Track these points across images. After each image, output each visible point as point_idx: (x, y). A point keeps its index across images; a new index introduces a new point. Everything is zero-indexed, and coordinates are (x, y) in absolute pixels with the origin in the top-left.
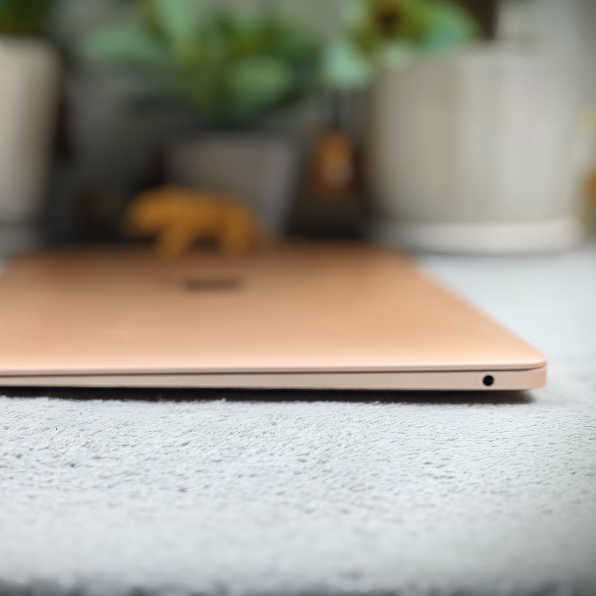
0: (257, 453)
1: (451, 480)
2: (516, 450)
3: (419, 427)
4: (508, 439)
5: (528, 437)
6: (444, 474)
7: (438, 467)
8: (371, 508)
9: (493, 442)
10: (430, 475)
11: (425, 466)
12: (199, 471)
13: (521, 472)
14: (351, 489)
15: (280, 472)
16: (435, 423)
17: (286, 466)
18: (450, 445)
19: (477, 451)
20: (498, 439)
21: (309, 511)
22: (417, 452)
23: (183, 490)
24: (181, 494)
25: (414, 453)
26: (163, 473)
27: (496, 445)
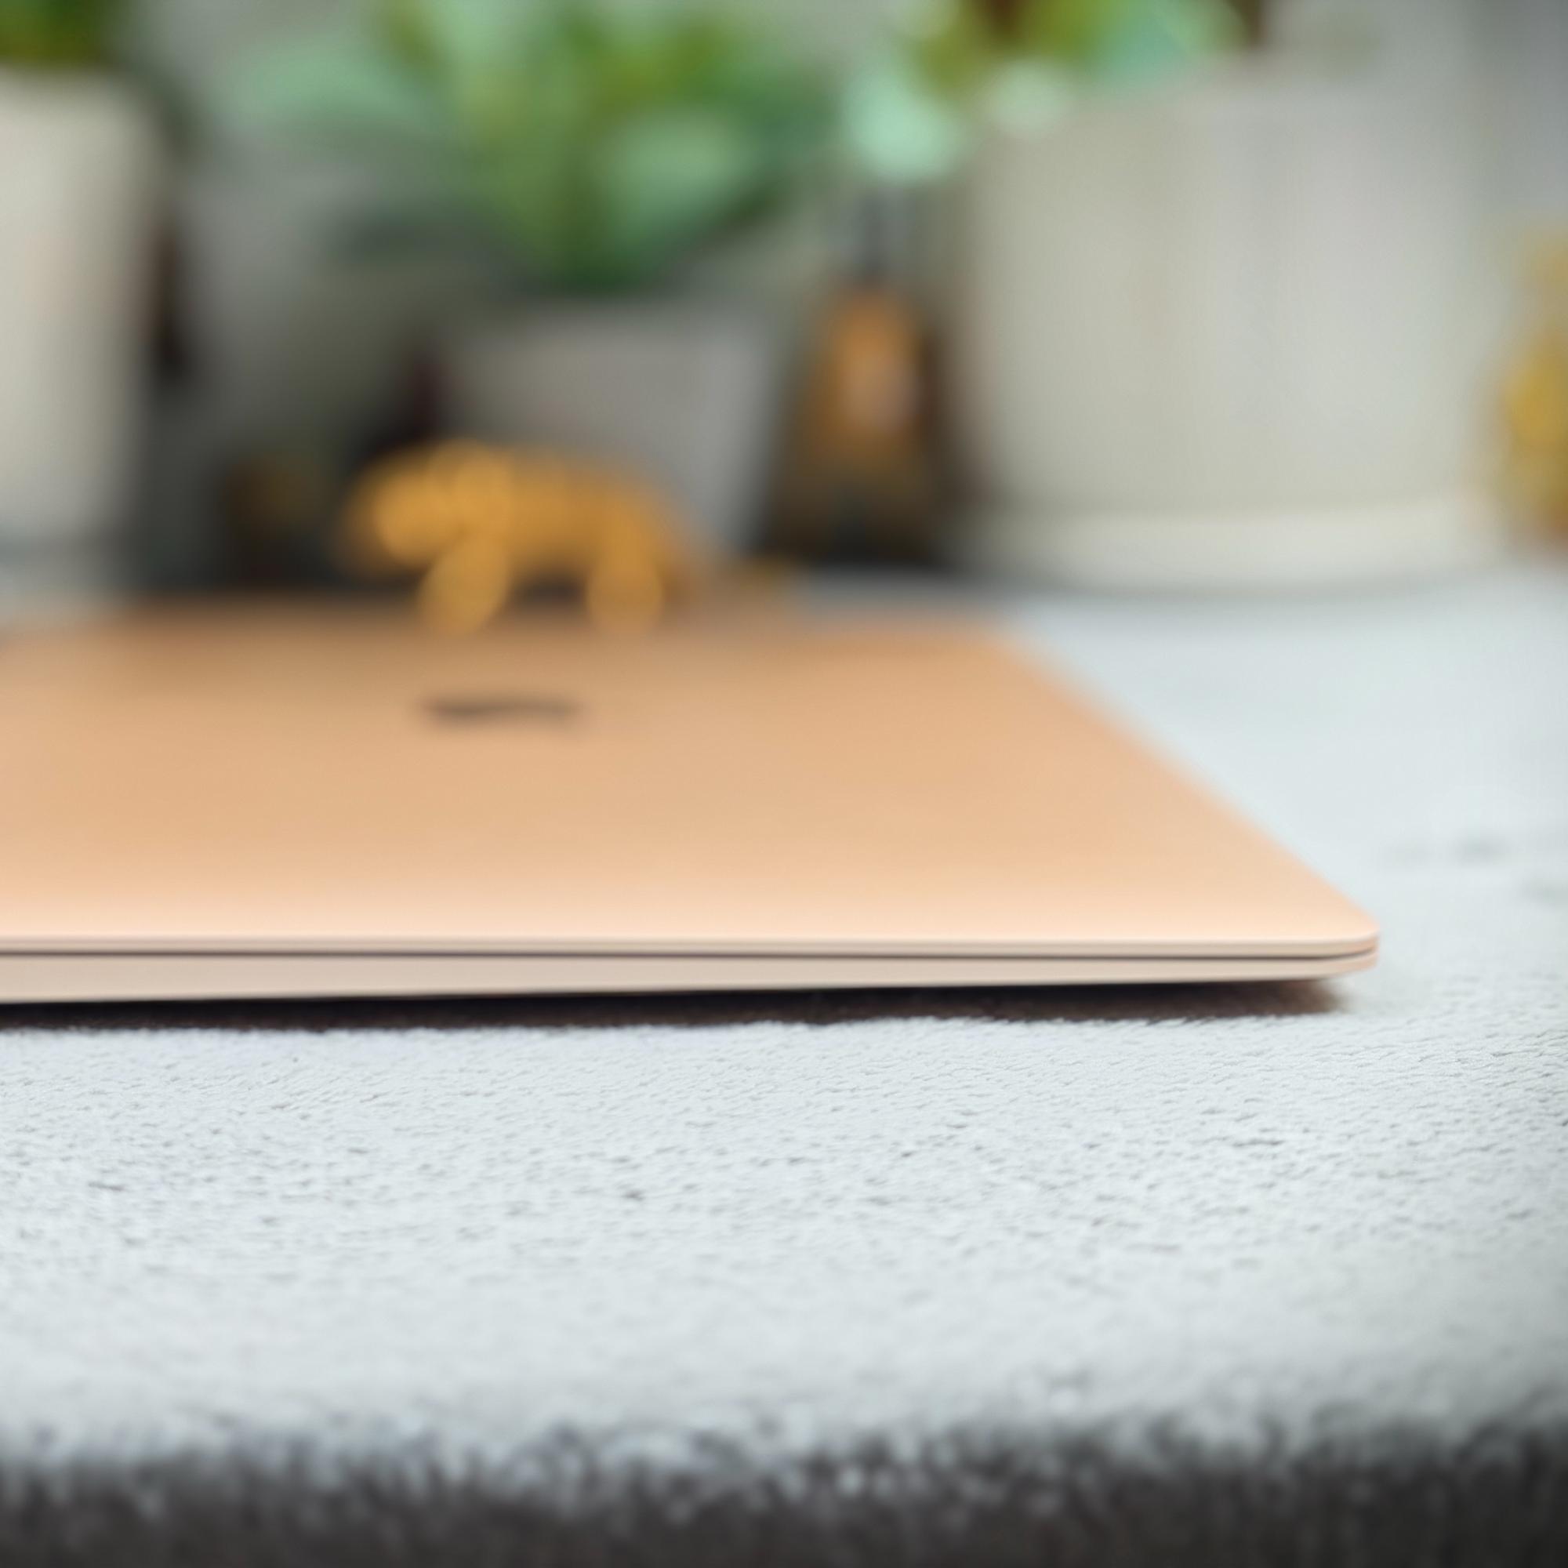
1: (1276, 1149)
2: (1415, 1072)
4: (1393, 1046)
5: (1438, 1041)
6: (1257, 1135)
8: (1097, 1222)
9: (1357, 1056)
10: (1224, 1139)
11: (1207, 1117)
13: (1440, 1124)
18: (1255, 1066)
19: (1324, 1078)
20: (1367, 1048)
22: (1179, 1085)
23: (634, 1196)
24: (631, 1205)
25: (1175, 1089)
26: (576, 1157)
27: (1366, 1062)
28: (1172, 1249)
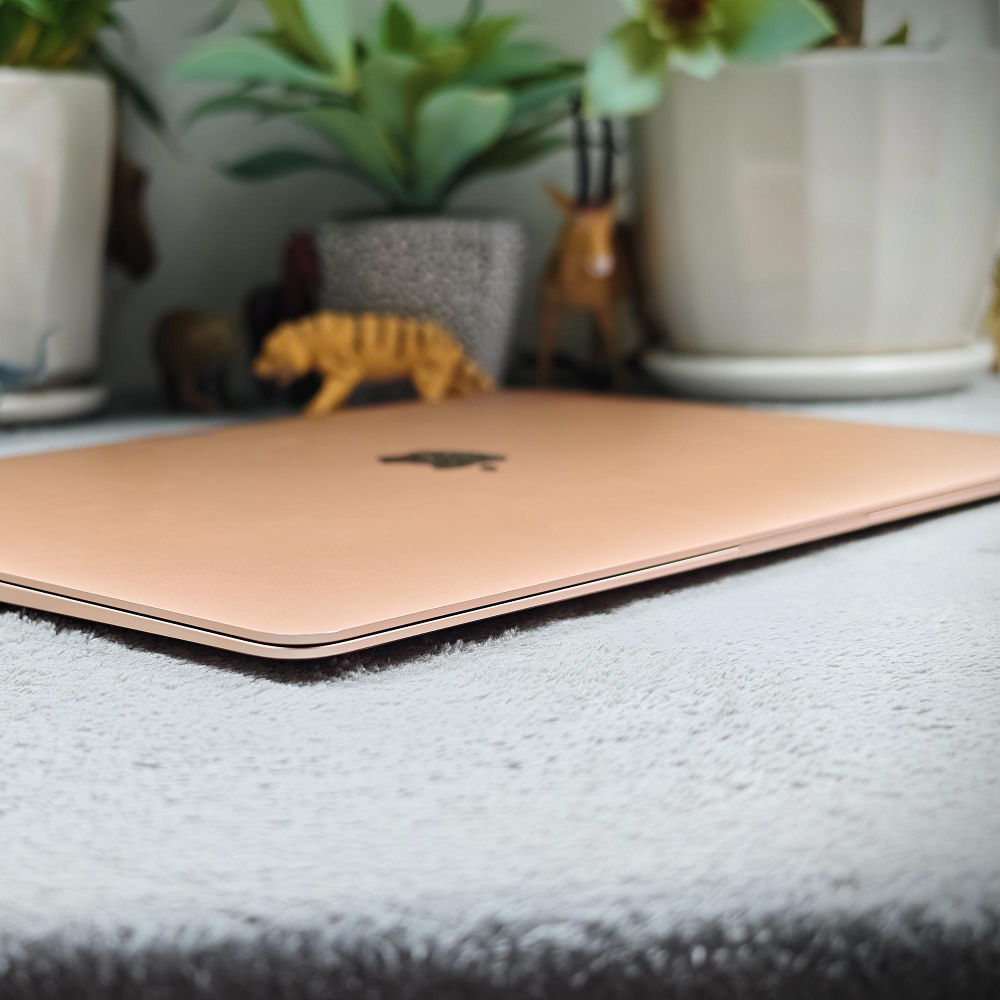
1: (951, 731)
3: (858, 656)
6: (934, 722)
7: (919, 713)
8: (839, 778)
10: (912, 725)
11: (897, 712)
14: (792, 751)
15: (663, 731)
16: (882, 648)
17: (669, 722)
18: (922, 680)
19: (973, 687)
21: (741, 788)
22: (872, 692)
23: (514, 766)
24: (514, 772)
25: (870, 695)
26: (468, 742)
28: (898, 796)
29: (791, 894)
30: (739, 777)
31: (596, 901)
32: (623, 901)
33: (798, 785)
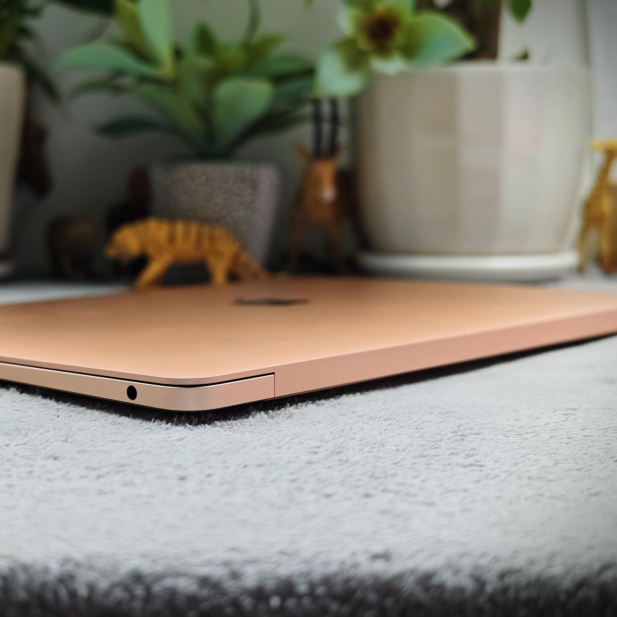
0: (262, 446)
1: (482, 468)
2: (548, 441)
4: (538, 432)
5: (559, 430)
6: (472, 462)
8: (397, 493)
9: (521, 436)
10: (457, 464)
12: (197, 462)
13: (558, 460)
14: (371, 476)
15: (289, 462)
17: (297, 457)
19: (506, 443)
20: (527, 433)
21: (328, 496)
23: (182, 479)
24: (181, 482)
26: (158, 465)
27: (526, 438)
28: (432, 504)
29: (343, 563)
30: (329, 490)
31: (208, 563)
32: (226, 564)
33: (367, 496)
